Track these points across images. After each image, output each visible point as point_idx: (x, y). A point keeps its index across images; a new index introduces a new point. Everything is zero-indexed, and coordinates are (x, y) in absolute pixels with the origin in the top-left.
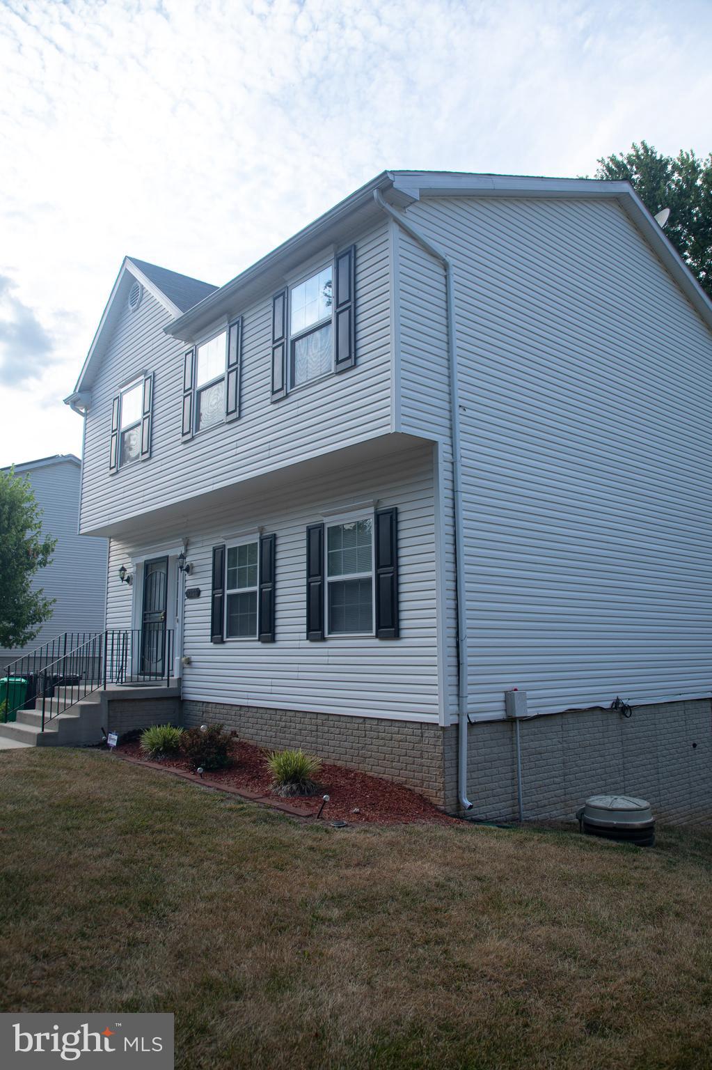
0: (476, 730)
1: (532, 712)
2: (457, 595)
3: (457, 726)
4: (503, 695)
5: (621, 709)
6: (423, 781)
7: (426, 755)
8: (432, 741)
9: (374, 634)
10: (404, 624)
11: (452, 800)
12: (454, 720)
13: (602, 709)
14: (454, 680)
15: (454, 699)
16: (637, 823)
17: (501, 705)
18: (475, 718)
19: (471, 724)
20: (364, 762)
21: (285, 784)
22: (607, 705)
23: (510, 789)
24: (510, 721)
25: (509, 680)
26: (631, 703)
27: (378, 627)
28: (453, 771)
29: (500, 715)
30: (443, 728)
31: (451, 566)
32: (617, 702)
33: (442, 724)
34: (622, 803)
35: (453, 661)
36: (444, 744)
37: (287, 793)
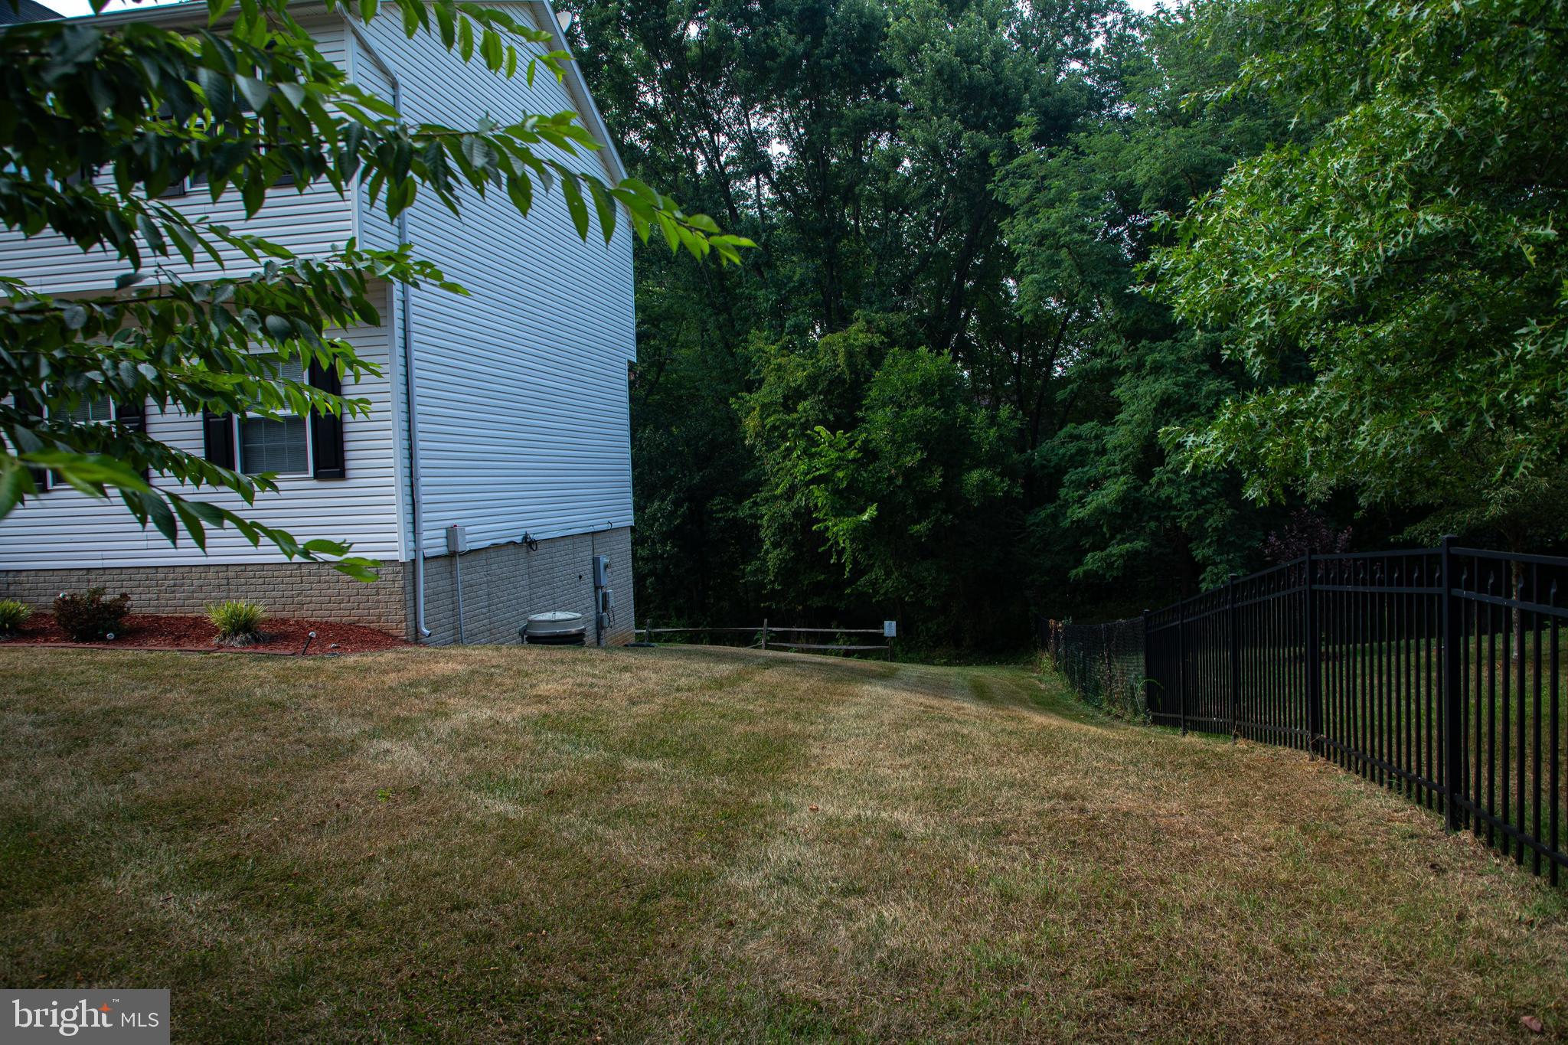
0: (430, 564)
1: (468, 547)
2: (410, 436)
3: (414, 561)
4: (444, 532)
5: (529, 543)
6: (380, 616)
7: (383, 592)
8: (390, 577)
9: (311, 474)
10: (349, 464)
11: (412, 630)
12: (412, 555)
13: (514, 543)
14: (410, 517)
15: (411, 536)
16: (573, 630)
17: (443, 541)
18: (429, 553)
19: (425, 559)
20: (301, 609)
21: (236, 635)
22: (518, 539)
23: (451, 620)
24: (452, 555)
25: (449, 517)
26: (536, 537)
27: (316, 467)
28: (411, 603)
29: (443, 550)
30: (403, 564)
31: (404, 407)
32: (526, 537)
33: (403, 560)
34: (560, 615)
35: (408, 499)
36: (404, 578)
37: (242, 643)
